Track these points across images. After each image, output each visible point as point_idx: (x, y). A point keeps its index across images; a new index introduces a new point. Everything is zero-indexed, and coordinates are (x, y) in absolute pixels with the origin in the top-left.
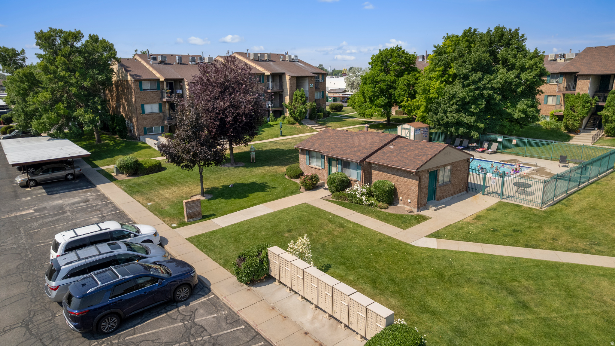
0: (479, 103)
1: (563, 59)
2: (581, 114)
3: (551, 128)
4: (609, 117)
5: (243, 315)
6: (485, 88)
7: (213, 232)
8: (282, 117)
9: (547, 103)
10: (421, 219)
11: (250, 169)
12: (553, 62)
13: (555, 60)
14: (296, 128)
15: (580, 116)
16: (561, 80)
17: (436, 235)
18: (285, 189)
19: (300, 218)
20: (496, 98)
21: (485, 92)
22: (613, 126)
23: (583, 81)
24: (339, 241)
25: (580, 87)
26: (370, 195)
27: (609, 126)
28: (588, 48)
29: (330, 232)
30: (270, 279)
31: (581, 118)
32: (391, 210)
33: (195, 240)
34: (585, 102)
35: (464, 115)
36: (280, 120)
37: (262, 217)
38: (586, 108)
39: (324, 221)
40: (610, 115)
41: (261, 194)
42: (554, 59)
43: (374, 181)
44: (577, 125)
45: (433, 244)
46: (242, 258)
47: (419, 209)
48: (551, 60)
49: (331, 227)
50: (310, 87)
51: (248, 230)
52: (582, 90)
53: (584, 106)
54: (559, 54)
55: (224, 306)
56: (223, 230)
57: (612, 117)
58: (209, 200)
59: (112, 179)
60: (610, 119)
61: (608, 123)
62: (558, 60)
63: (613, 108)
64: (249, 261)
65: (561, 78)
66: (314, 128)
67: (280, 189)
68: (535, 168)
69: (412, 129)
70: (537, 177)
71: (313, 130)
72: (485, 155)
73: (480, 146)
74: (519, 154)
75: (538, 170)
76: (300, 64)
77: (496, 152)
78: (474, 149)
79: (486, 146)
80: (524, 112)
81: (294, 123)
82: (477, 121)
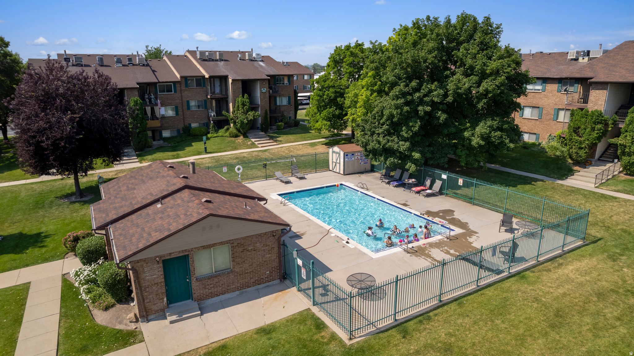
0: (411, 124)
1: (586, 59)
2: (588, 140)
3: (555, 155)
4: (625, 146)
6: (421, 102)
9: (557, 119)
12: (573, 62)
13: (576, 59)
14: (235, 142)
15: (587, 142)
16: (576, 88)
20: (439, 117)
21: (420, 108)
22: (631, 161)
23: (597, 91)
25: (593, 100)
27: (626, 159)
28: (627, 42)
31: (588, 145)
34: (595, 123)
35: (396, 140)
36: (222, 132)
38: (596, 132)
40: (627, 145)
42: (574, 58)
44: (583, 155)
48: (572, 59)
50: (261, 92)
52: (596, 104)
53: (594, 128)
54: (582, 52)
57: (630, 147)
60: (627, 150)
61: (624, 155)
62: (580, 59)
63: (631, 134)
65: (576, 85)
66: (256, 143)
68: (458, 231)
69: (342, 154)
70: (439, 255)
71: (253, 145)
72: (421, 198)
73: (420, 183)
74: (470, 200)
75: (456, 237)
76: (261, 63)
77: (441, 193)
78: (409, 187)
79: (428, 183)
80: (486, 138)
81: (236, 136)
82: (411, 149)
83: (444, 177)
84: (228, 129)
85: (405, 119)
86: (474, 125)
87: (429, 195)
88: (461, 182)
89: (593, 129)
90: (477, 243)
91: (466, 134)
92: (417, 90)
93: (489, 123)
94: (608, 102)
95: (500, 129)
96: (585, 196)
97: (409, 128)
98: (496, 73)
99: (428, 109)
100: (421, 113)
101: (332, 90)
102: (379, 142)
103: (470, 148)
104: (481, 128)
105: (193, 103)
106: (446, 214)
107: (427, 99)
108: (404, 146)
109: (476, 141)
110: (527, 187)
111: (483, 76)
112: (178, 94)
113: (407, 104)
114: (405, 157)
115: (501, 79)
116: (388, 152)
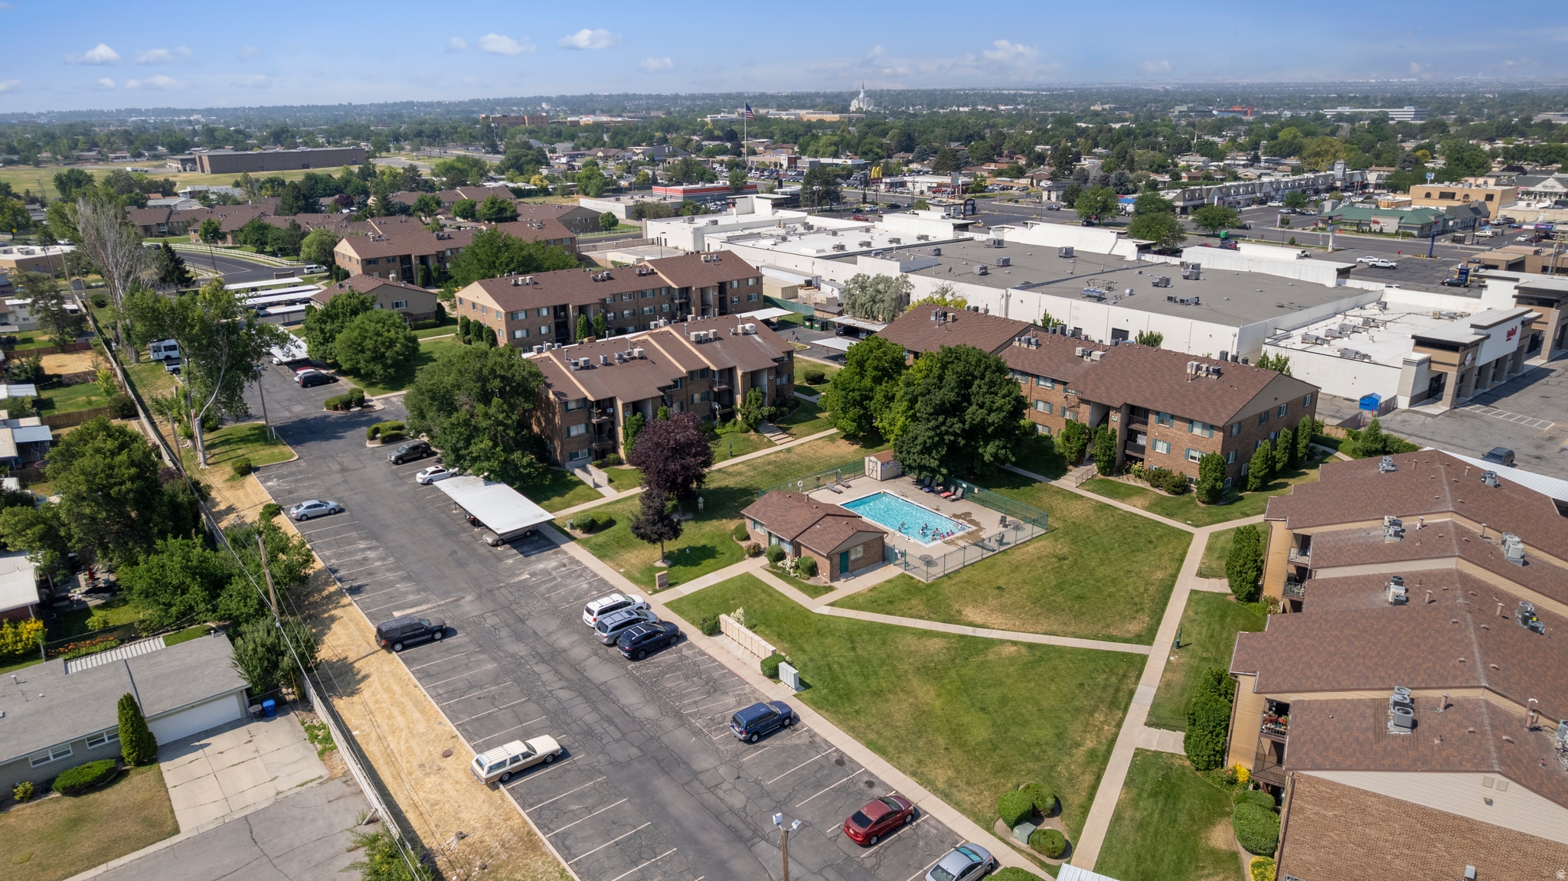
0: (939, 449)
3: (1059, 452)
5: (707, 651)
6: (947, 433)
7: (681, 599)
8: (732, 421)
9: (1064, 416)
10: (831, 589)
11: (700, 523)
12: (1080, 358)
13: (1082, 357)
14: (749, 440)
17: (832, 604)
18: (733, 555)
19: (742, 588)
20: (959, 443)
21: (946, 437)
23: (1084, 405)
24: (766, 607)
25: (1082, 411)
26: (797, 567)
29: (761, 601)
30: (720, 632)
32: (812, 581)
33: (669, 605)
34: (1082, 433)
35: (928, 459)
36: (729, 425)
37: (713, 586)
39: (759, 591)
41: (712, 561)
43: (803, 555)
45: (826, 611)
46: (705, 621)
47: (832, 581)
49: (763, 595)
50: (769, 380)
51: (704, 598)
55: (696, 647)
56: (687, 597)
58: (670, 566)
59: (573, 538)
62: (1085, 358)
64: (709, 622)
66: (773, 439)
67: (727, 555)
68: (974, 528)
69: (879, 463)
70: (962, 543)
71: (771, 444)
72: (947, 502)
73: (946, 489)
74: (983, 502)
75: (972, 533)
76: (756, 337)
77: (962, 497)
78: (939, 493)
79: (953, 489)
80: (995, 456)
81: (747, 431)
82: (939, 466)
83: (964, 485)
84: (735, 424)
85: (936, 446)
86: (986, 445)
87: (954, 500)
88: (976, 490)
89: (1079, 439)
90: (984, 535)
91: (981, 450)
92: (943, 423)
93: (997, 443)
94: (1092, 414)
95: (1004, 447)
96: (1064, 496)
97: (938, 452)
98: (1000, 409)
99: (952, 438)
100: (947, 441)
101: (857, 393)
102: (915, 461)
103: (983, 462)
104: (991, 448)
105: (697, 397)
106: (966, 516)
107: (951, 430)
108: (934, 464)
109: (987, 457)
110: (1027, 489)
111: (990, 411)
112: (684, 389)
113: (937, 435)
114: (934, 471)
115: (1003, 414)
116: (922, 468)
